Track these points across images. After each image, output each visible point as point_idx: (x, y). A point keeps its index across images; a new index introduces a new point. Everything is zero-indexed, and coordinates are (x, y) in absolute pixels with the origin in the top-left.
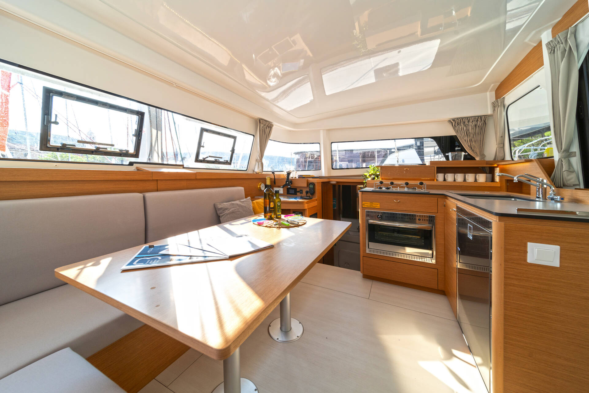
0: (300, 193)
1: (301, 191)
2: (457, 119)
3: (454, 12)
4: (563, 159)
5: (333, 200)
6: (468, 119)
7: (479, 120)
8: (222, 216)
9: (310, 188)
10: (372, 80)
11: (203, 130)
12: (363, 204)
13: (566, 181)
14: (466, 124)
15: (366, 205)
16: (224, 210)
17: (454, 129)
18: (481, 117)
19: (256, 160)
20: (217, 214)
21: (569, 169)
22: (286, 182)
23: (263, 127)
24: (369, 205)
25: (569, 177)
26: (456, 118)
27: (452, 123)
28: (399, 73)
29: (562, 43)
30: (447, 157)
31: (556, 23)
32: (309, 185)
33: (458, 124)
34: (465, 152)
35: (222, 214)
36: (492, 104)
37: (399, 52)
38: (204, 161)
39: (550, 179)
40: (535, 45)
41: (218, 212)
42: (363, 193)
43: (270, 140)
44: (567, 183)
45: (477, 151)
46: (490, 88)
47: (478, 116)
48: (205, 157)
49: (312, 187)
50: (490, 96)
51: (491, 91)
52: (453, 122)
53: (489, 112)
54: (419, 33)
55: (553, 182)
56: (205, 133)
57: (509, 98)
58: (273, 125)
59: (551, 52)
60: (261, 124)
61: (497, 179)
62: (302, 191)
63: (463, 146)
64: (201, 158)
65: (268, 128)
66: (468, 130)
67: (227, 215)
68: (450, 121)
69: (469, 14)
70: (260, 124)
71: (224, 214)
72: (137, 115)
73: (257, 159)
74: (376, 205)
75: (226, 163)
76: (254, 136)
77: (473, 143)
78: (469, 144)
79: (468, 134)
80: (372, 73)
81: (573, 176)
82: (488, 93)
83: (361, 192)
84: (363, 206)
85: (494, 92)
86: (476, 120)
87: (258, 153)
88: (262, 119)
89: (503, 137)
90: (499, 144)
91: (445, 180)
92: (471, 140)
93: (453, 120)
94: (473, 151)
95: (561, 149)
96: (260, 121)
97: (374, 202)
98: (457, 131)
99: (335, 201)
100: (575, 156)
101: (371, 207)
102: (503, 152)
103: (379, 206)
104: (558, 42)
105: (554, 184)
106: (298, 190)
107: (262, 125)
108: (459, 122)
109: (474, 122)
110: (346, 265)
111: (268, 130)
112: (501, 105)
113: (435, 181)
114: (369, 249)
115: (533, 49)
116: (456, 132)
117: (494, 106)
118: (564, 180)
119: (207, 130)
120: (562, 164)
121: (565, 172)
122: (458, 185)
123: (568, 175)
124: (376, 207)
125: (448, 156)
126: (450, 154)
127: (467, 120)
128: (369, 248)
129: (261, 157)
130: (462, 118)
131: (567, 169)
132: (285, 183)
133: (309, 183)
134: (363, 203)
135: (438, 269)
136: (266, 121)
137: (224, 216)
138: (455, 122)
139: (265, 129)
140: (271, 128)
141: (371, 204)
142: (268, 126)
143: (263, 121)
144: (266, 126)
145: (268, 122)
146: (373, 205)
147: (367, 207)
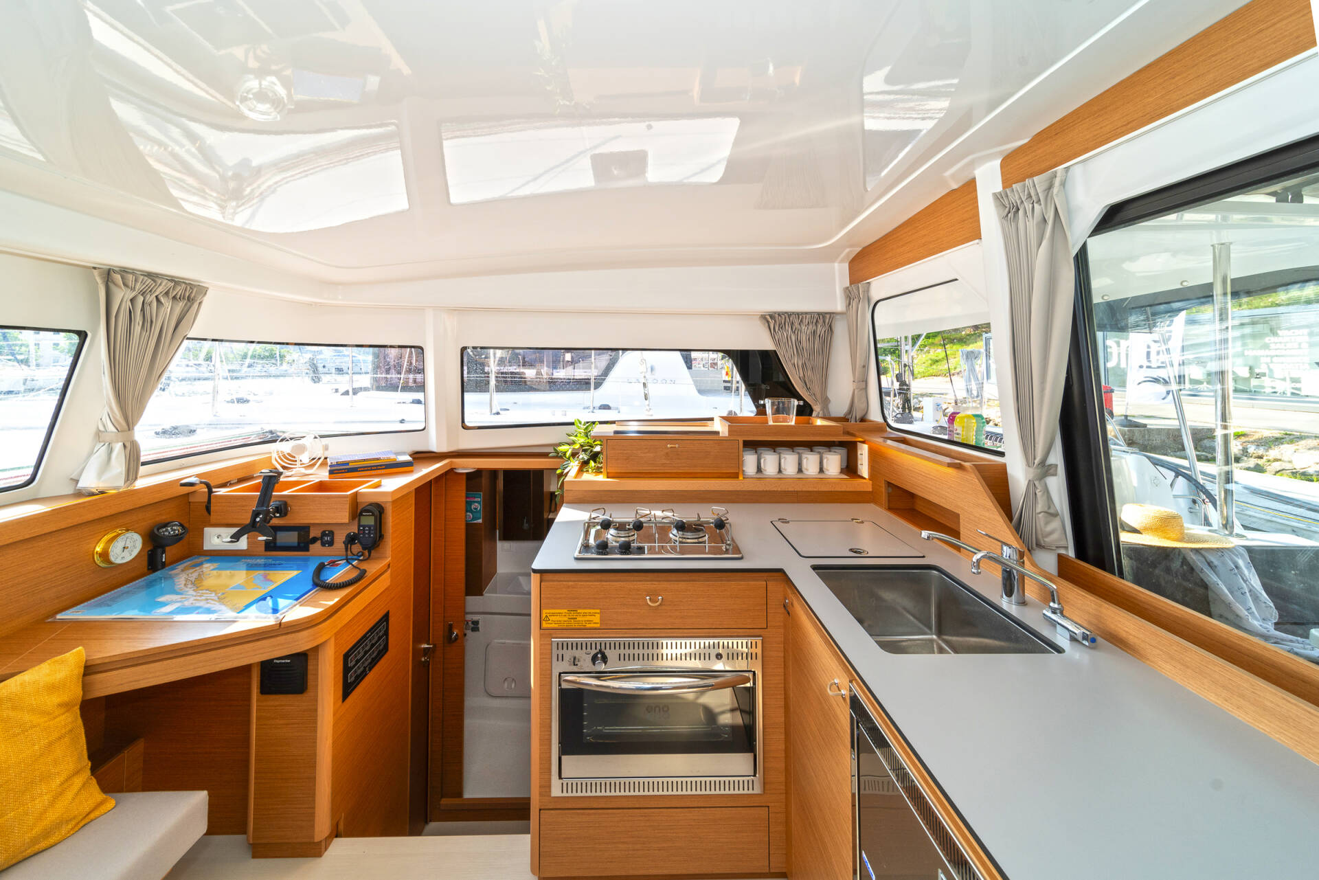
0: (323, 544)
1: (327, 535)
2: (780, 314)
3: (771, 68)
4: (1037, 483)
5: (467, 497)
6: (801, 317)
7: (821, 321)
9: (364, 527)
10: (585, 179)
12: (544, 616)
13: (1043, 537)
14: (796, 329)
15: (557, 618)
17: (773, 337)
18: (822, 315)
19: (98, 435)
21: (1049, 508)
22: (256, 514)
24: (566, 619)
25: (1049, 528)
26: (775, 313)
27: (768, 322)
28: (646, 175)
29: (1039, 201)
30: (761, 410)
31: (1013, 149)
32: (361, 514)
33: (781, 327)
34: (799, 398)
36: (845, 292)
37: (650, 127)
39: (1011, 526)
40: (955, 186)
42: (547, 576)
44: (1044, 541)
45: (817, 390)
46: (842, 256)
47: (819, 314)
49: (373, 523)
50: (840, 272)
51: (841, 262)
52: (770, 320)
53: (839, 305)
54: (696, 92)
55: (1018, 533)
57: (880, 286)
58: (203, 292)
59: (1007, 215)
61: (864, 470)
62: (331, 533)
63: (789, 378)
66: (799, 342)
68: (763, 317)
69: (797, 80)
70: (112, 286)
73: (101, 428)
74: (588, 618)
77: (809, 373)
78: (802, 375)
79: (799, 351)
80: (586, 162)
81: (1055, 524)
82: (836, 265)
83: (538, 575)
84: (545, 625)
85: (846, 265)
86: (815, 321)
88: (126, 270)
89: (865, 367)
90: (859, 381)
91: (759, 470)
92: (804, 365)
93: (771, 316)
94: (808, 389)
95: (1035, 459)
96: (111, 275)
97: (580, 608)
98: (778, 343)
99: (479, 500)
100: (1055, 474)
101: (573, 624)
102: (864, 399)
103: (597, 618)
104: (1030, 196)
105: (1021, 537)
106: (314, 533)
108: (783, 322)
109: (810, 327)
110: (506, 684)
111: (170, 308)
112: (864, 296)
113: (741, 478)
114: (561, 781)
115: (948, 194)
116: (776, 345)
117: (850, 296)
118: (1039, 532)
120: (1035, 494)
121: (1040, 515)
122: (790, 489)
123: (1047, 523)
124: (588, 626)
125: (764, 406)
126: (768, 403)
127: (799, 318)
128: (560, 777)
130: (789, 314)
131: (1046, 509)
132: (248, 521)
133: (360, 508)
134: (544, 612)
135: (768, 807)
138: (774, 321)
139: (147, 308)
140: (190, 300)
141: (573, 614)
142: (167, 293)
143: (130, 277)
144: (151, 298)
145: (172, 281)
146: (579, 619)
147: (556, 626)
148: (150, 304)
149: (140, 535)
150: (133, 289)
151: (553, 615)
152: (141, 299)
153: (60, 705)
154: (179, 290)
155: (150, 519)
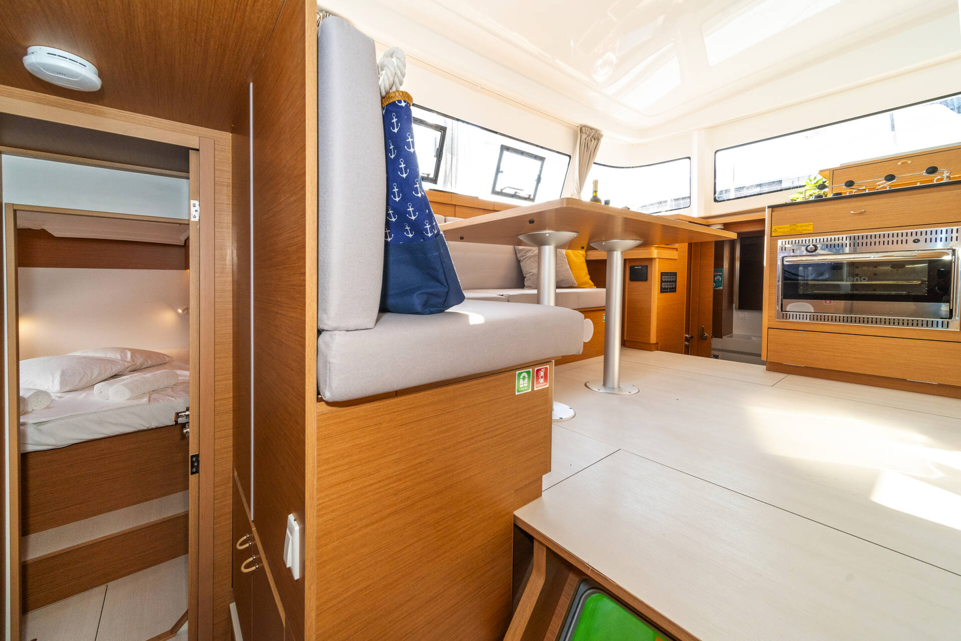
5: (714, 272)
8: (523, 259)
11: (504, 148)
12: (773, 230)
15: (781, 230)
16: (527, 252)
20: (517, 258)
23: (585, 139)
24: (788, 230)
35: (524, 258)
38: (501, 193)
41: (519, 255)
43: (595, 163)
48: (502, 188)
56: (505, 153)
58: (602, 136)
60: (582, 134)
64: (498, 189)
65: (593, 141)
67: (530, 258)
71: (526, 258)
72: (440, 131)
74: (804, 228)
75: (528, 199)
76: (570, 157)
83: (770, 209)
87: (576, 184)
88: (585, 126)
96: (582, 129)
97: (798, 223)
103: (811, 227)
107: (584, 136)
111: (594, 143)
119: (508, 149)
124: (804, 232)
129: (579, 188)
136: (591, 129)
137: (526, 259)
139: (589, 142)
140: (599, 140)
141: (793, 227)
142: (593, 137)
143: (586, 129)
144: (590, 138)
146: (797, 229)
147: (781, 234)
150: (586, 134)
151: (779, 228)
152: (587, 139)
154: (596, 135)
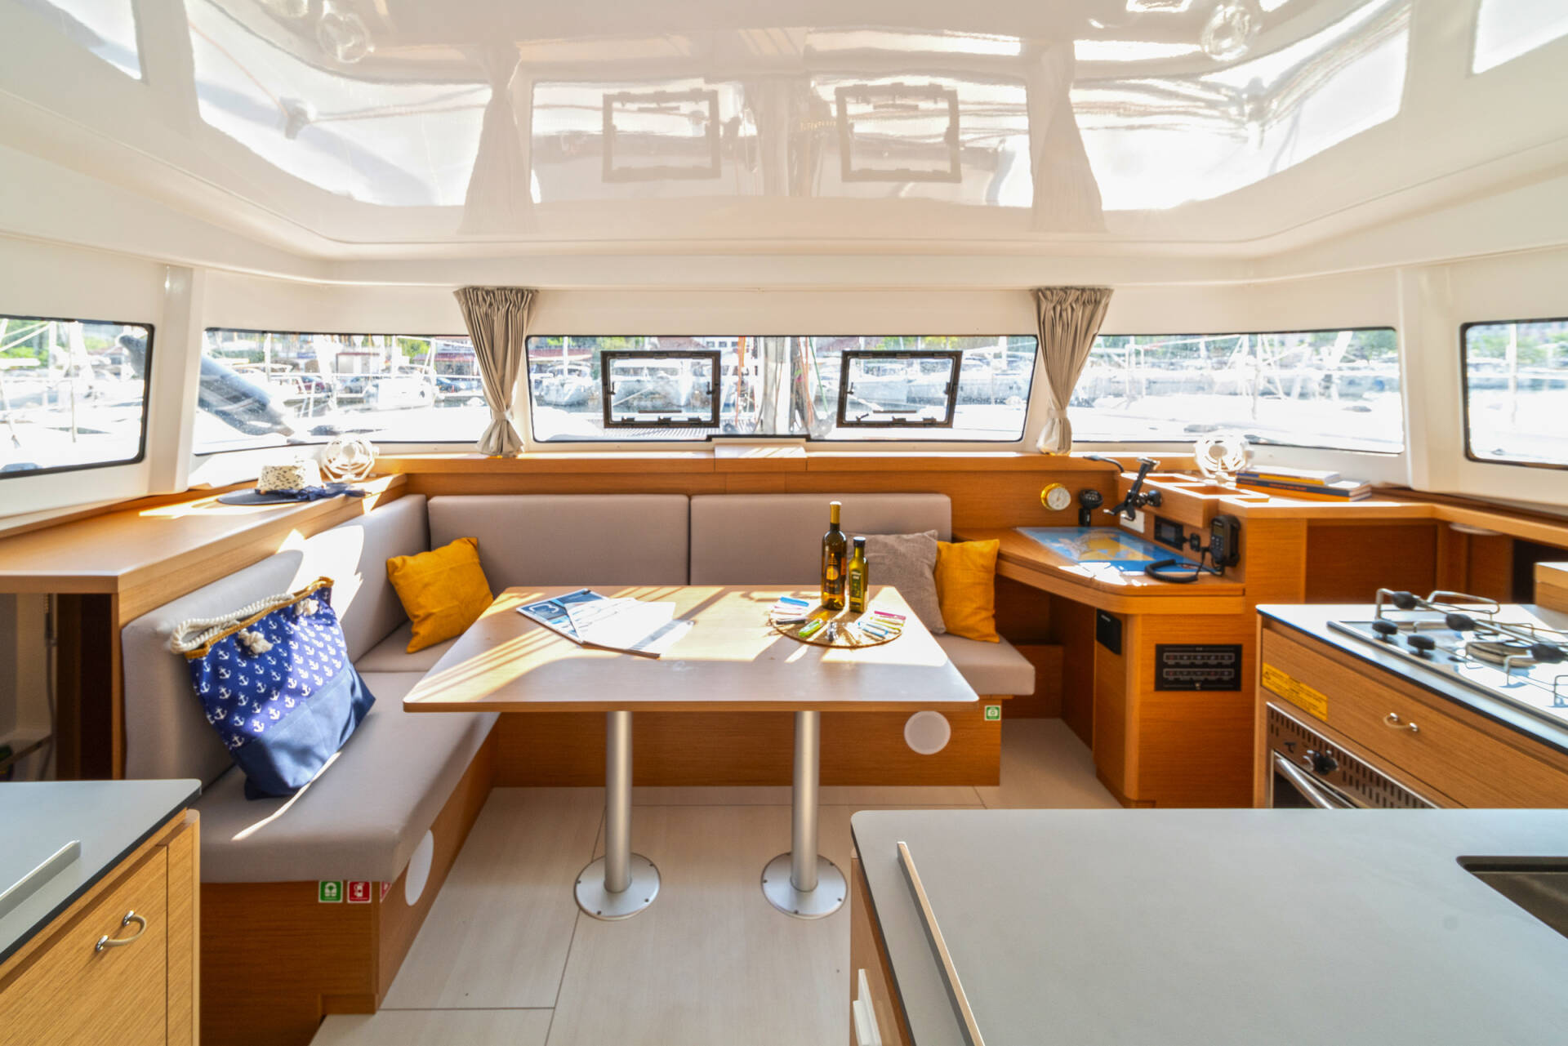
0: (1192, 548)
1: (1196, 539)
9: (1216, 537)
11: (850, 355)
12: (1264, 671)
15: (1277, 680)
22: (1129, 496)
24: (1287, 687)
32: (1212, 524)
49: (1223, 536)
58: (1108, 293)
60: (1042, 303)
62: (1198, 539)
65: (1079, 308)
70: (1040, 300)
73: (1050, 407)
74: (1312, 701)
84: (1265, 683)
96: (1039, 293)
97: (1303, 682)
101: (1296, 700)
103: (1323, 707)
106: (1185, 533)
111: (1082, 311)
119: (859, 354)
124: (1312, 711)
134: (1265, 666)
136: (1064, 289)
139: (1064, 314)
140: (1097, 303)
141: (1295, 686)
142: (1077, 300)
143: (1048, 293)
144: (1067, 305)
145: (1078, 290)
146: (1301, 695)
147: (1276, 690)
148: (1066, 310)
149: (1070, 492)
150: (1052, 301)
151: (1274, 674)
152: (1058, 308)
153: (983, 566)
154: (1086, 296)
155: (1080, 483)
